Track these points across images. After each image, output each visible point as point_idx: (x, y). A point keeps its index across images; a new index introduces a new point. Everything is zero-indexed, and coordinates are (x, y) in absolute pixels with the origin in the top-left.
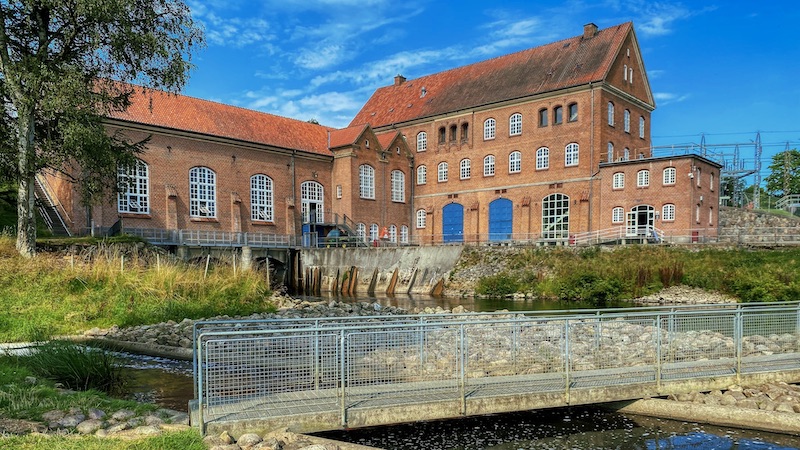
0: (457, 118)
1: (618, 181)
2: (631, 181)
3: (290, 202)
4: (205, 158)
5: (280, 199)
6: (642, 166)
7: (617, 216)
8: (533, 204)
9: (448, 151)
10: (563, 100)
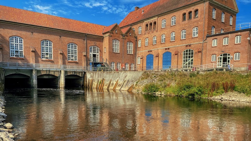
0: (152, 20)
1: (215, 43)
2: (220, 43)
3: (84, 54)
4: (48, 37)
5: (80, 52)
6: (226, 36)
7: (213, 58)
8: (179, 54)
9: (149, 33)
10: (192, 9)
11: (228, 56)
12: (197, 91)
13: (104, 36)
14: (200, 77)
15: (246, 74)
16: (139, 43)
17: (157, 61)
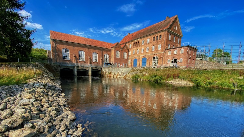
0: (137, 41)
1: (170, 53)
2: (172, 53)
3: (101, 58)
4: (82, 49)
5: (99, 57)
6: (175, 49)
7: (169, 61)
8: (151, 59)
9: (135, 48)
11: (176, 60)
12: (159, 78)
13: (112, 49)
14: (161, 71)
15: (185, 70)
16: (130, 53)
17: (139, 62)
